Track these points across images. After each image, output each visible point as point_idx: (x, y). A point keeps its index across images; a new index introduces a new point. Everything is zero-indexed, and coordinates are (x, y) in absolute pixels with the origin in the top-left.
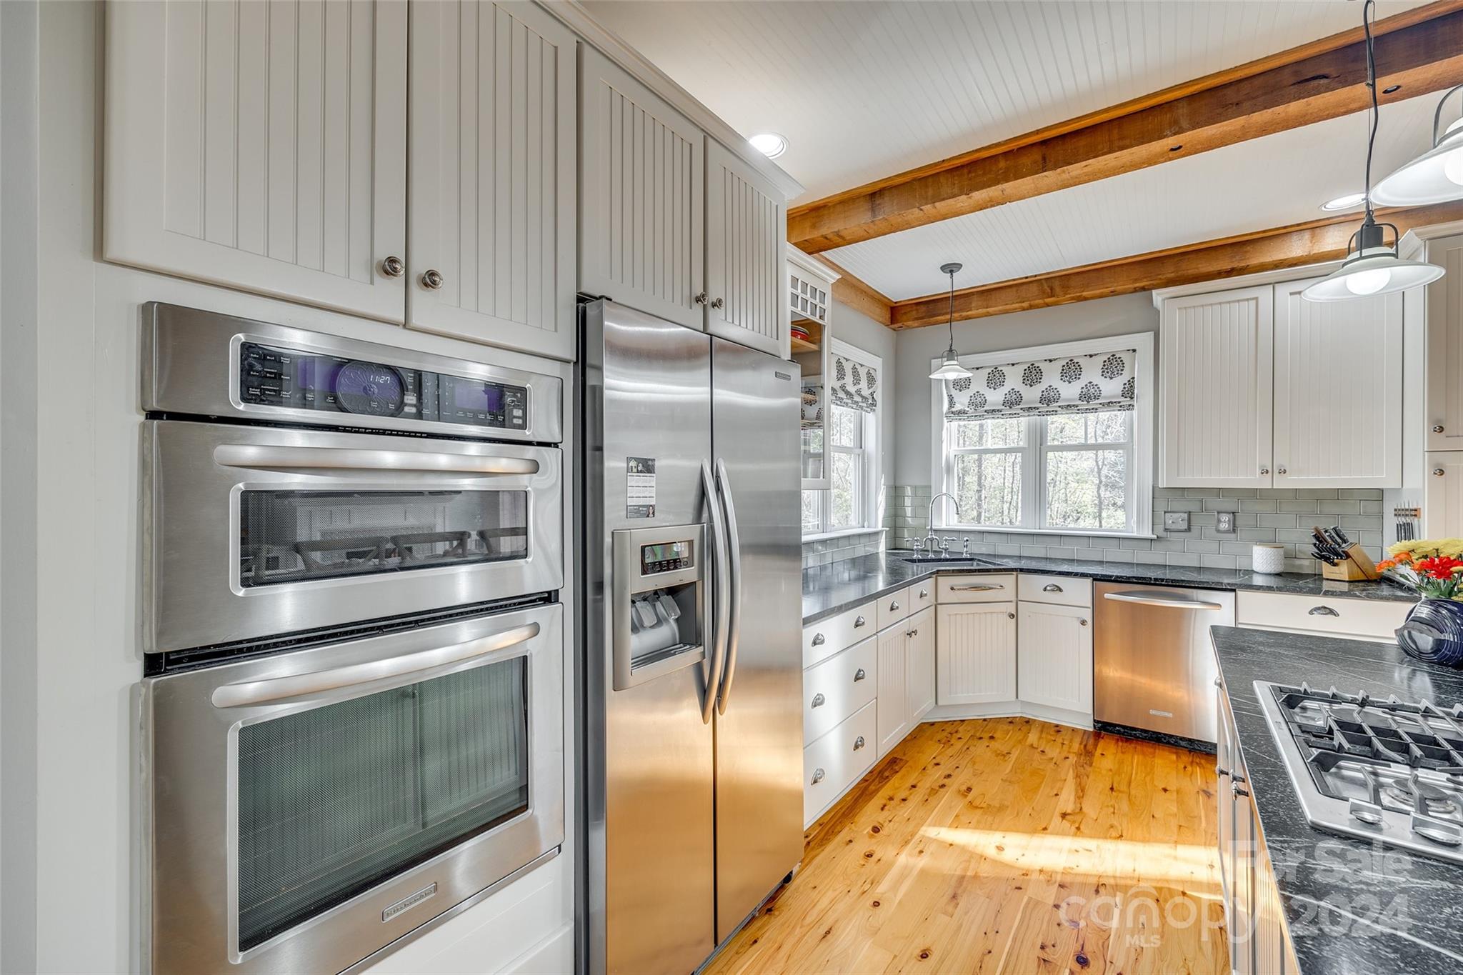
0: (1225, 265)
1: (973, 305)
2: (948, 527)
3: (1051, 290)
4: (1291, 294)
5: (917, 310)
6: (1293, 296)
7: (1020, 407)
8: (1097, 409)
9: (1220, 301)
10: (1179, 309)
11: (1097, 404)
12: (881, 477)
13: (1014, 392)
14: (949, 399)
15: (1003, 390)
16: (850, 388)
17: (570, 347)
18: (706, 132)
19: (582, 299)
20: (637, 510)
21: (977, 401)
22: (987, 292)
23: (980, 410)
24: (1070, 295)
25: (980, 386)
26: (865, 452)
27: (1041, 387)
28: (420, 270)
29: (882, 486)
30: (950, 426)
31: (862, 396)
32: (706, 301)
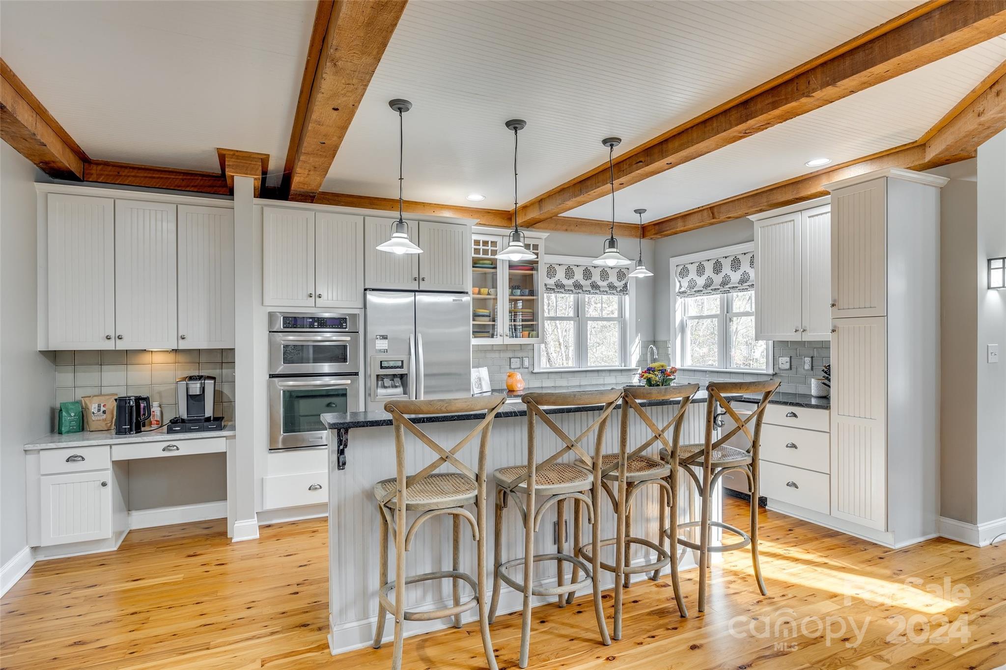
0: (790, 196)
1: (679, 225)
2: (683, 367)
3: (713, 214)
4: (809, 217)
5: (654, 228)
6: (810, 219)
7: (710, 288)
8: (747, 289)
9: (778, 222)
10: (760, 227)
11: (746, 286)
12: (637, 335)
13: (709, 278)
14: (678, 284)
15: (705, 277)
16: (600, 283)
17: (361, 305)
18: (419, 221)
19: (365, 290)
20: (380, 351)
21: (692, 285)
22: (685, 216)
23: (693, 290)
24: (722, 217)
25: (692, 275)
26: (625, 320)
27: (722, 275)
28: (317, 294)
29: (637, 340)
30: (680, 301)
31: (611, 287)
32: (419, 279)
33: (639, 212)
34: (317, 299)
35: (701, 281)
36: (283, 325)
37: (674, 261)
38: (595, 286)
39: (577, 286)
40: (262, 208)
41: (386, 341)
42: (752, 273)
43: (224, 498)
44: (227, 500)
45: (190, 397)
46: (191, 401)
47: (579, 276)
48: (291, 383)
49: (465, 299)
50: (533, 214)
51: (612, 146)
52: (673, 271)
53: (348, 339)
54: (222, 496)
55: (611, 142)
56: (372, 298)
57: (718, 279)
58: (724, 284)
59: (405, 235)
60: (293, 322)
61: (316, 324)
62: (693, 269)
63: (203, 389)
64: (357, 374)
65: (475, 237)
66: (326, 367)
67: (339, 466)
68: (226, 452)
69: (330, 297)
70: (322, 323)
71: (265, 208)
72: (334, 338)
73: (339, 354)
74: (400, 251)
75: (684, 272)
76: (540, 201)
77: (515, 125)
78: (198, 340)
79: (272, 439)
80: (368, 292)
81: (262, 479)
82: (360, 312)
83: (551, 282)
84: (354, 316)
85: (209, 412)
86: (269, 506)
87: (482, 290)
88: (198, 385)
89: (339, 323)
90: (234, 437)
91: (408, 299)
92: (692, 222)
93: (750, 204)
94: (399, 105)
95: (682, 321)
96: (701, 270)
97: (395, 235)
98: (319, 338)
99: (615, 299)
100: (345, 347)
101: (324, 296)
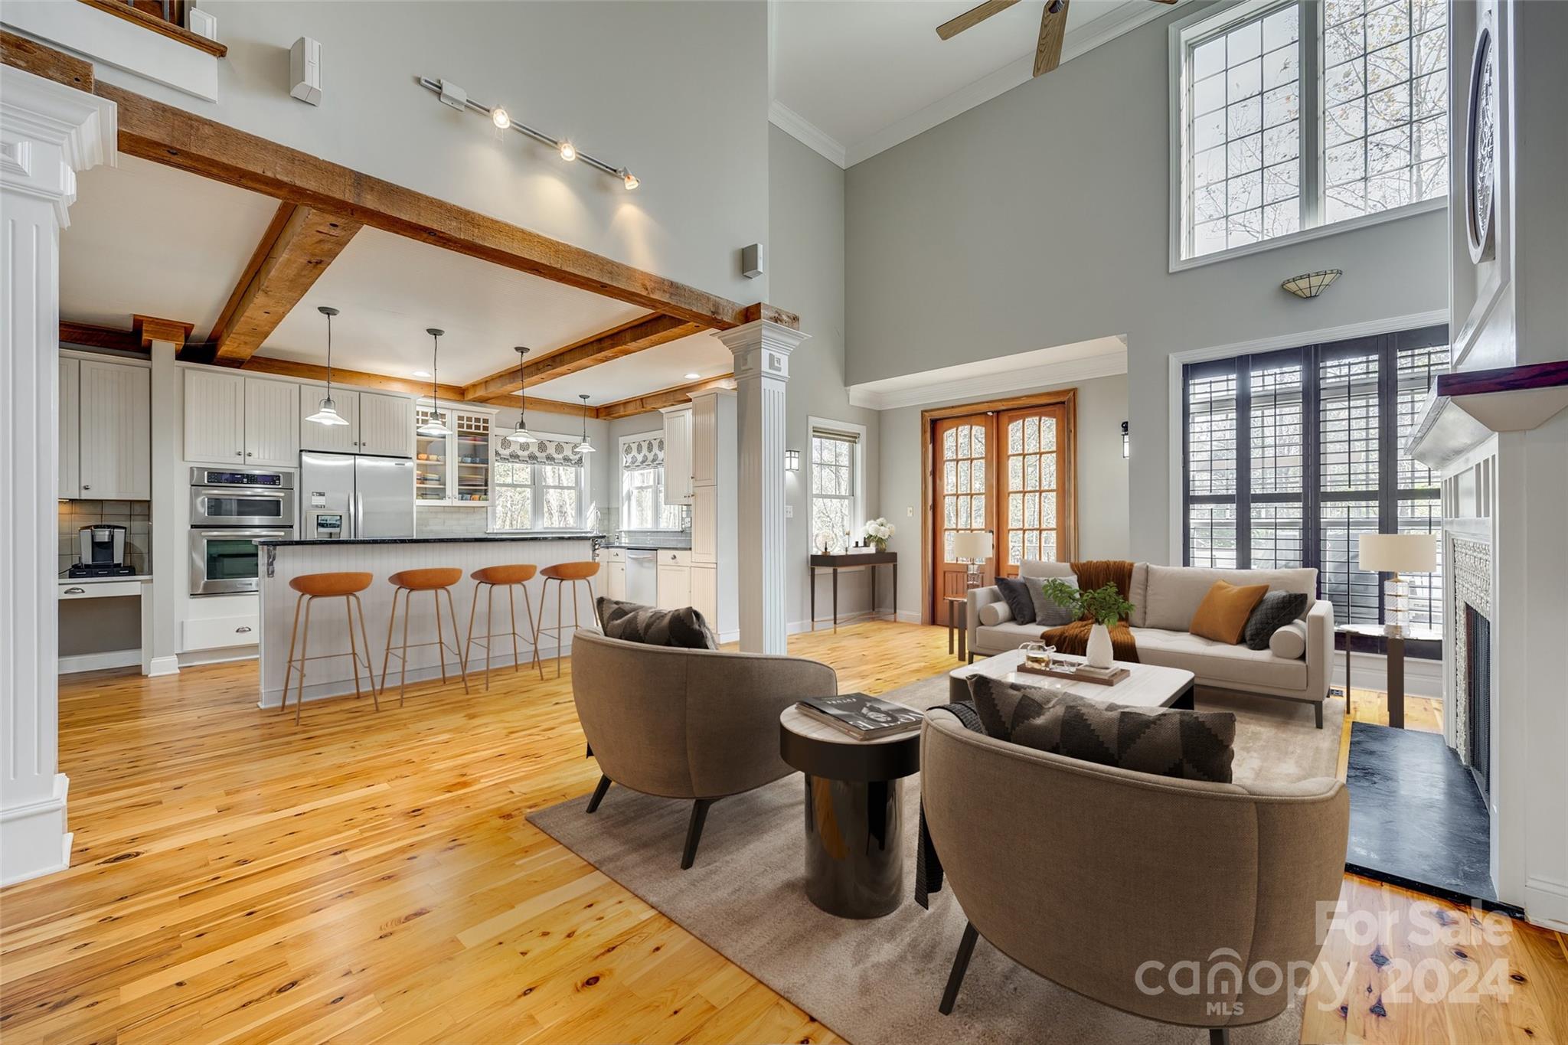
1: (621, 410)
3: (642, 404)
5: (606, 410)
7: (646, 463)
9: (677, 416)
10: (667, 418)
12: (591, 503)
13: (645, 456)
14: (625, 459)
15: (642, 455)
16: (555, 456)
17: (296, 464)
18: (360, 392)
19: (301, 451)
20: (317, 506)
21: (634, 458)
22: (626, 403)
23: (634, 465)
24: (649, 408)
25: (634, 452)
26: (580, 489)
27: (653, 453)
28: (247, 452)
29: (592, 507)
30: (626, 474)
31: (566, 459)
32: (359, 444)
33: (584, 397)
34: (247, 457)
35: (640, 458)
36: (208, 479)
37: (622, 440)
38: (550, 458)
39: (533, 457)
40: (184, 371)
41: (323, 498)
42: (661, 455)
43: (138, 646)
44: (140, 647)
45: (97, 546)
46: (97, 549)
47: (534, 449)
48: (215, 533)
49: (409, 464)
50: (481, 393)
51: (522, 353)
52: (621, 448)
53: (282, 494)
54: (136, 645)
55: (522, 350)
56: (307, 459)
57: (650, 457)
58: (654, 460)
59: (333, 411)
60: (216, 477)
61: (245, 480)
62: (634, 447)
63: (112, 537)
64: (292, 527)
65: (420, 409)
66: (256, 520)
67: (268, 574)
68: (140, 596)
69: (261, 456)
70: (252, 479)
71: (186, 371)
72: (266, 494)
73: (272, 508)
74: (328, 422)
75: (628, 450)
76: (486, 382)
77: (435, 333)
78: (106, 489)
79: (193, 583)
80: (303, 453)
81: (182, 622)
82: (296, 472)
83: (506, 452)
84: (289, 475)
85: (118, 558)
86: (189, 647)
87: (431, 457)
88: (107, 533)
89: (272, 480)
90: (151, 581)
91: (347, 461)
92: (631, 409)
93: (664, 399)
94: (328, 311)
95: (629, 491)
96: (639, 449)
97: (323, 410)
98: (249, 493)
99: (572, 470)
100: (278, 502)
101: (255, 454)
